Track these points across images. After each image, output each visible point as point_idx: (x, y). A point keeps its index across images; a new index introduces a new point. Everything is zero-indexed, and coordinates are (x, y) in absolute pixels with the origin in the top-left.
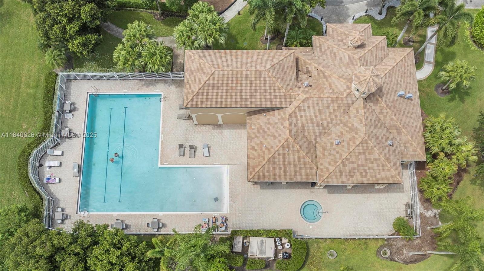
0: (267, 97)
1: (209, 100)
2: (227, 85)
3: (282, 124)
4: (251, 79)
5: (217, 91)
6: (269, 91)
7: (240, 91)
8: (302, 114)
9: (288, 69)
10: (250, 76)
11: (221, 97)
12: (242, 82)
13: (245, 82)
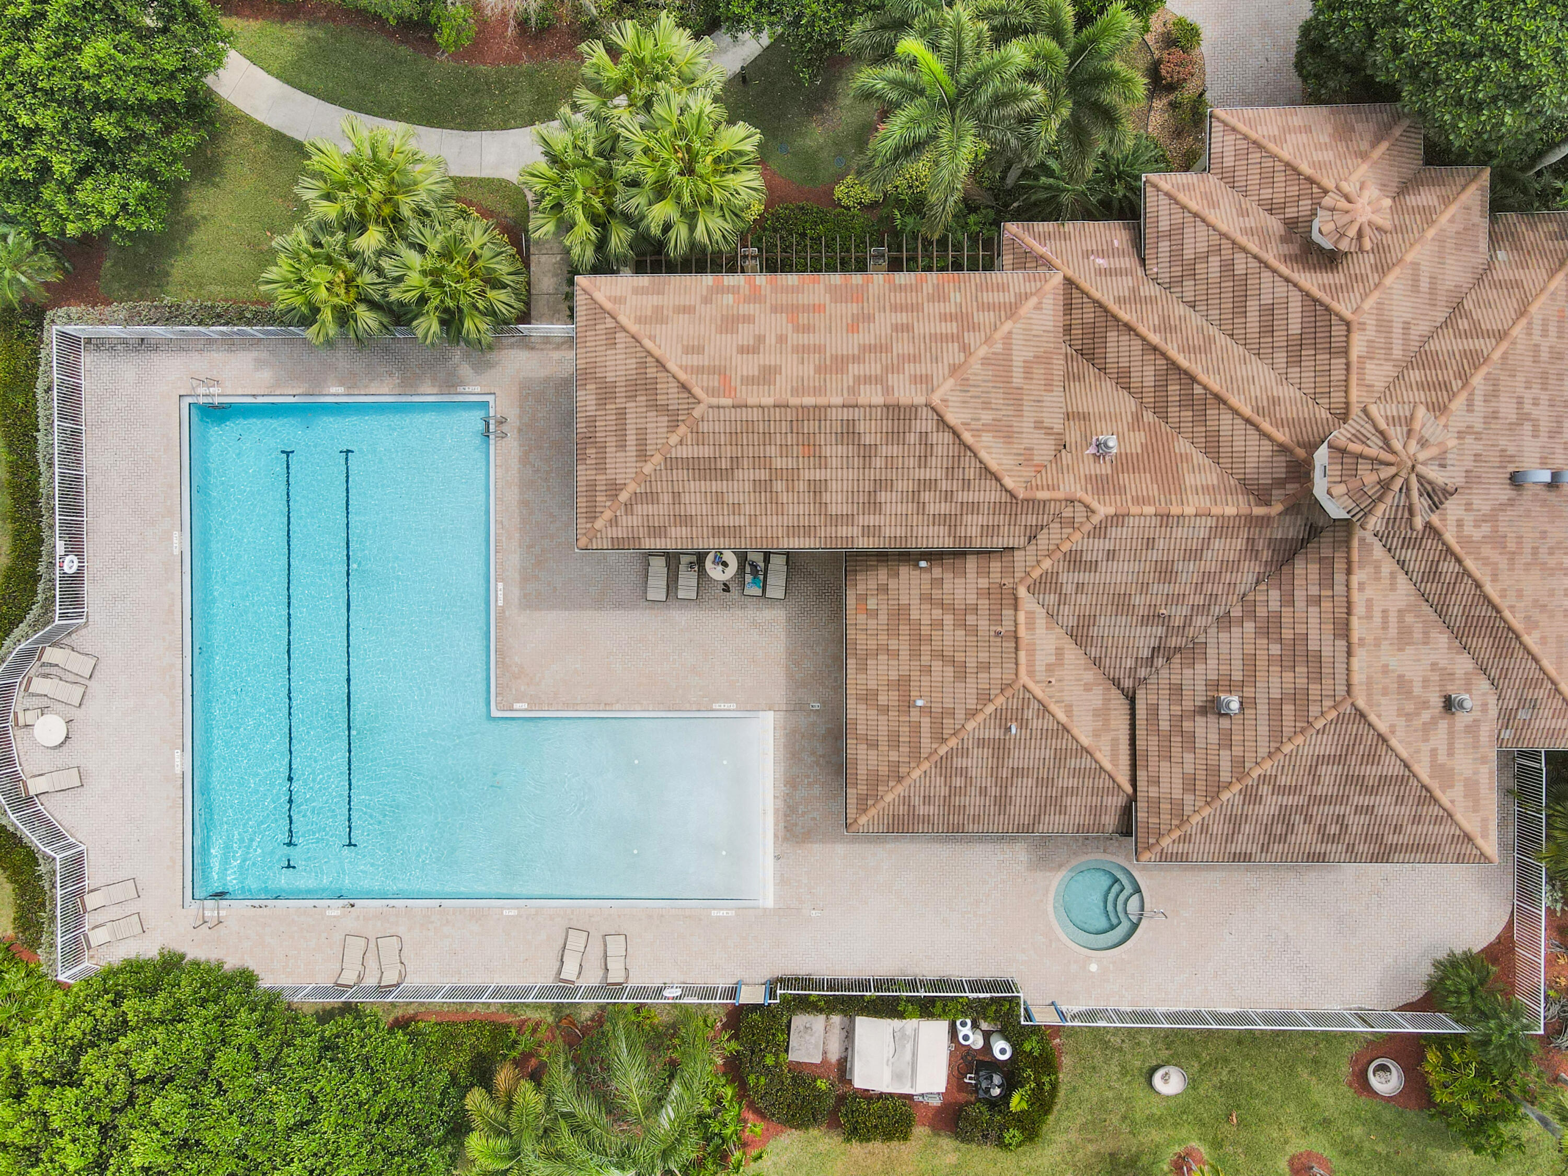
0: (932, 509)
1: (685, 520)
2: (761, 461)
3: (995, 618)
4: (867, 440)
5: (716, 486)
6: (944, 485)
7: (817, 489)
8: (1084, 577)
10: (861, 427)
11: (736, 508)
12: (827, 451)
13: (840, 450)
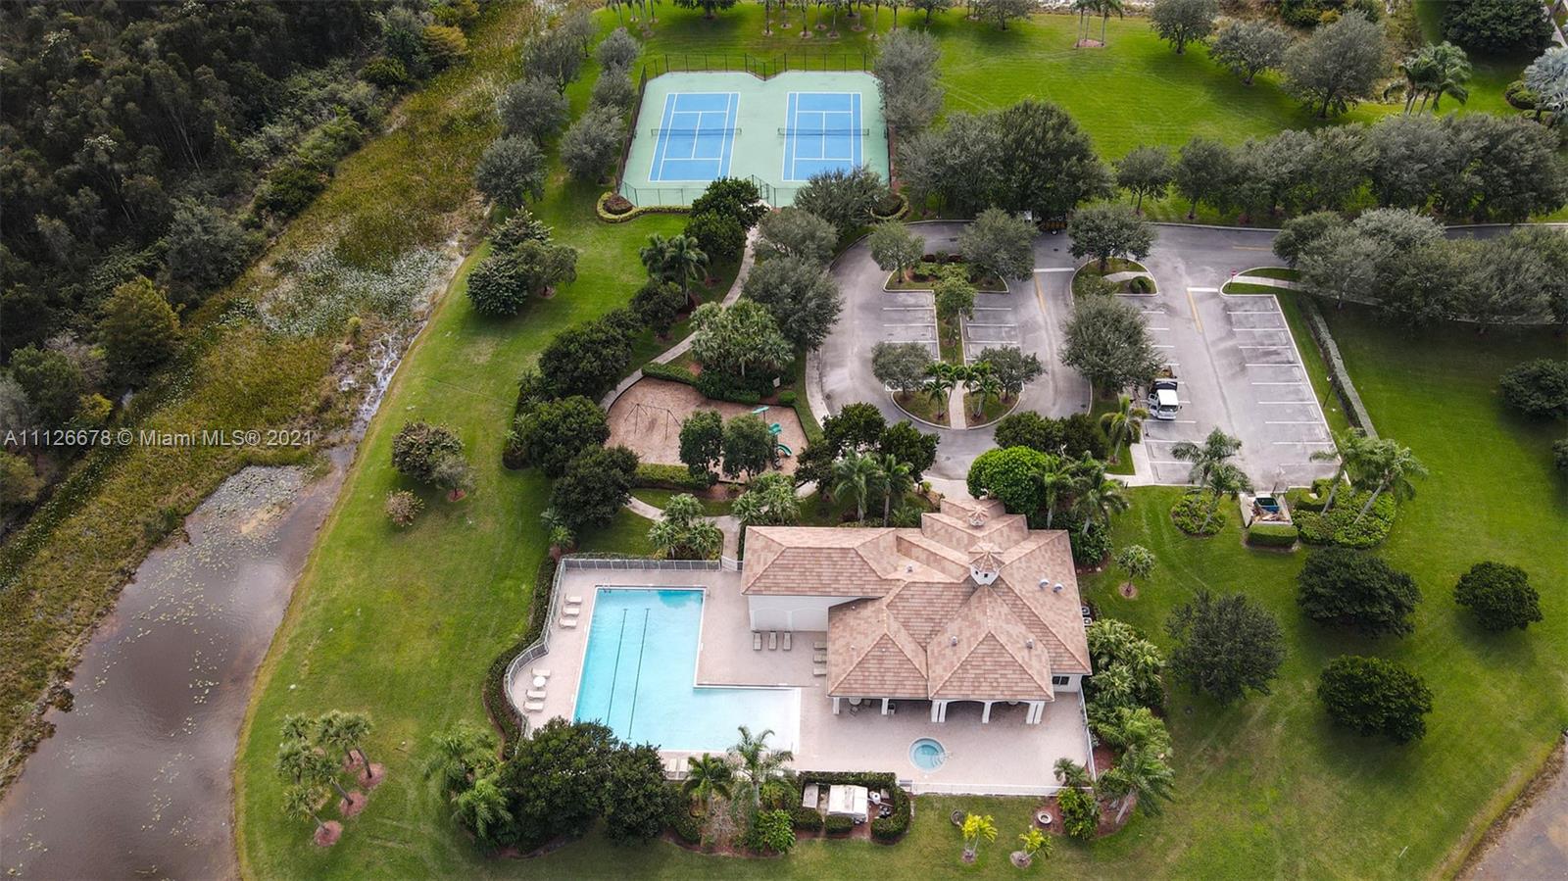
0: (855, 583)
1: (777, 585)
2: (802, 566)
3: (877, 617)
4: (835, 559)
8: (905, 604)
9: (885, 548)
10: (833, 555)
11: (793, 581)
12: (822, 563)
13: (827, 562)
